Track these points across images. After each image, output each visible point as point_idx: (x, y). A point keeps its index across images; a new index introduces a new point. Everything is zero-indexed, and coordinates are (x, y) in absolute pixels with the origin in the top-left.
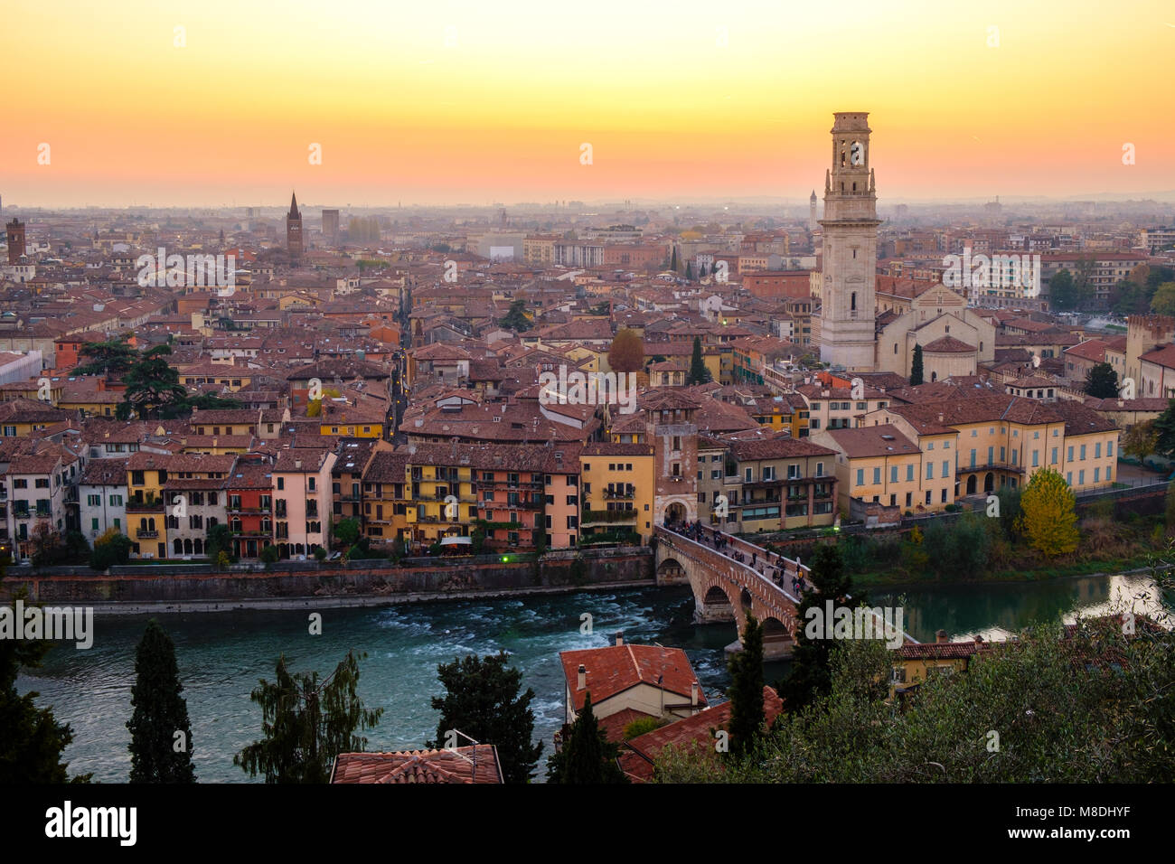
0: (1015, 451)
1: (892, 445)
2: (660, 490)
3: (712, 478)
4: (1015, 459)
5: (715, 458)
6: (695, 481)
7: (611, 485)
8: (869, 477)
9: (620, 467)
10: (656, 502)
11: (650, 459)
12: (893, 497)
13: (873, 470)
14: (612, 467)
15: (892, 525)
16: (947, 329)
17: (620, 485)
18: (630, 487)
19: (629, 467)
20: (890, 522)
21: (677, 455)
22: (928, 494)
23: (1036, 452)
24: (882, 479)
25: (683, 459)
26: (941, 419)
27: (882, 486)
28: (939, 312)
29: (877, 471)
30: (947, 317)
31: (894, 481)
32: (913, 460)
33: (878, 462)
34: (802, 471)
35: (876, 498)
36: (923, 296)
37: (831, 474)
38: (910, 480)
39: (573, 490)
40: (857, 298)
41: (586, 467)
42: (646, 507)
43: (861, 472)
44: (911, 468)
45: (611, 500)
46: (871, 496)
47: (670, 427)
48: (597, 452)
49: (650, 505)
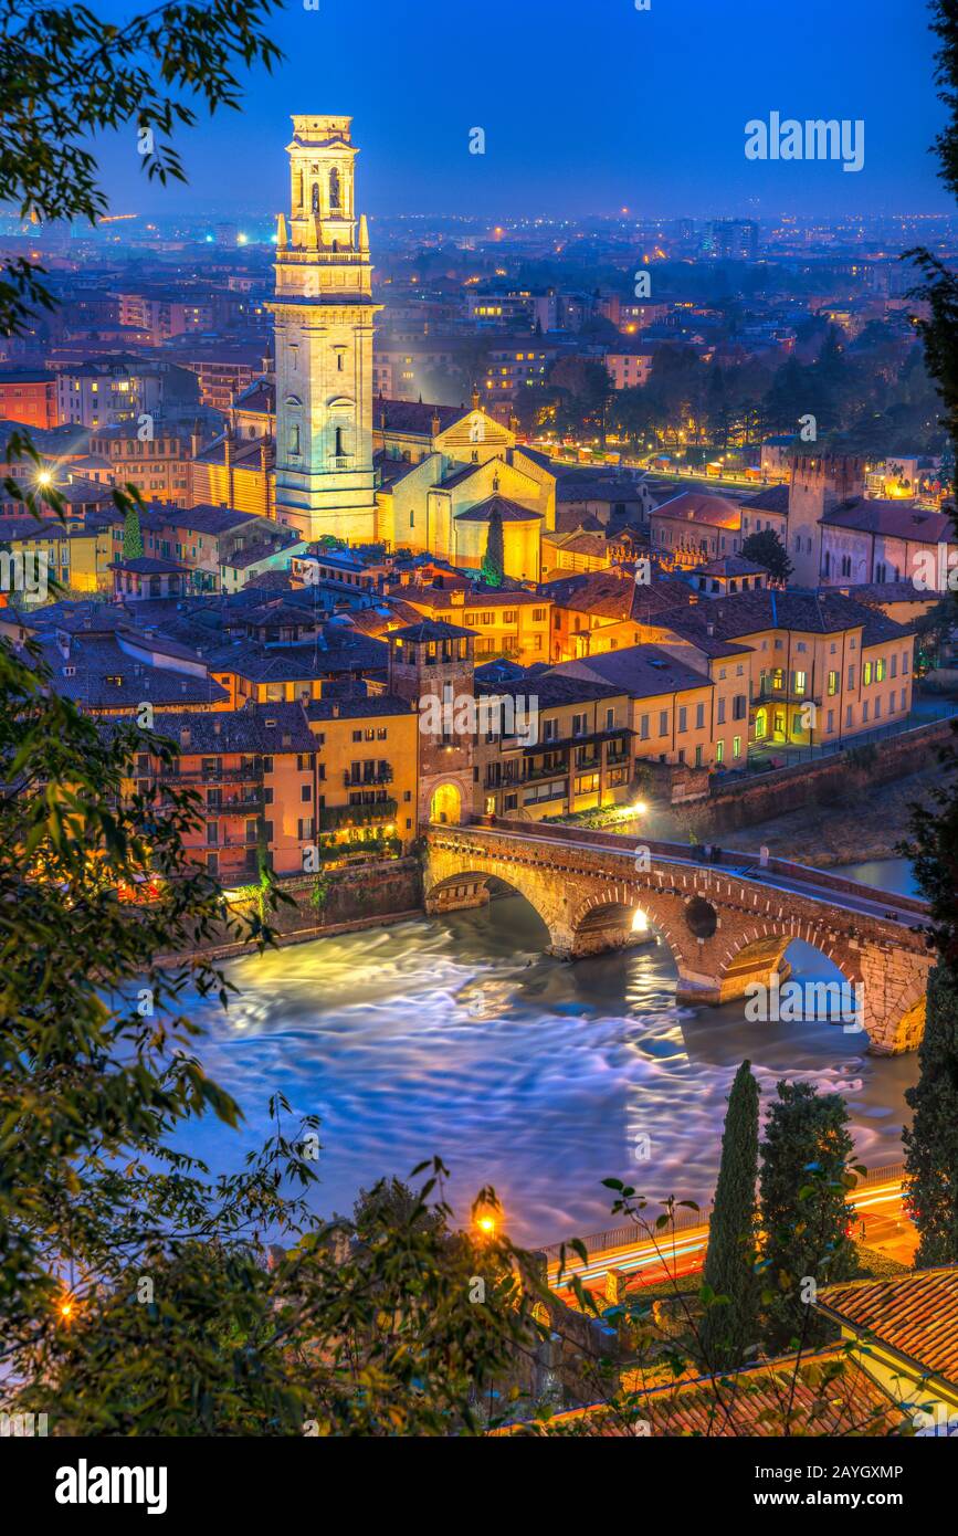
1: (671, 675)
2: (426, 767)
3: (487, 743)
6: (471, 749)
7: (356, 766)
8: (654, 729)
9: (370, 735)
10: (421, 787)
11: (412, 720)
12: (681, 753)
13: (658, 714)
14: (357, 736)
15: (700, 795)
16: (496, 485)
17: (370, 764)
18: (383, 765)
19: (383, 736)
20: (697, 793)
23: (833, 673)
26: (712, 630)
27: (670, 738)
28: (475, 455)
29: (664, 715)
30: (496, 463)
31: (683, 730)
32: (702, 695)
33: (663, 703)
34: (590, 723)
35: (663, 757)
36: (450, 431)
37: (625, 725)
38: (700, 726)
39: (307, 777)
40: (344, 434)
41: (321, 738)
42: (408, 796)
43: (645, 719)
44: (700, 708)
45: (357, 789)
46: (657, 758)
47: (439, 668)
48: (336, 712)
49: (413, 793)
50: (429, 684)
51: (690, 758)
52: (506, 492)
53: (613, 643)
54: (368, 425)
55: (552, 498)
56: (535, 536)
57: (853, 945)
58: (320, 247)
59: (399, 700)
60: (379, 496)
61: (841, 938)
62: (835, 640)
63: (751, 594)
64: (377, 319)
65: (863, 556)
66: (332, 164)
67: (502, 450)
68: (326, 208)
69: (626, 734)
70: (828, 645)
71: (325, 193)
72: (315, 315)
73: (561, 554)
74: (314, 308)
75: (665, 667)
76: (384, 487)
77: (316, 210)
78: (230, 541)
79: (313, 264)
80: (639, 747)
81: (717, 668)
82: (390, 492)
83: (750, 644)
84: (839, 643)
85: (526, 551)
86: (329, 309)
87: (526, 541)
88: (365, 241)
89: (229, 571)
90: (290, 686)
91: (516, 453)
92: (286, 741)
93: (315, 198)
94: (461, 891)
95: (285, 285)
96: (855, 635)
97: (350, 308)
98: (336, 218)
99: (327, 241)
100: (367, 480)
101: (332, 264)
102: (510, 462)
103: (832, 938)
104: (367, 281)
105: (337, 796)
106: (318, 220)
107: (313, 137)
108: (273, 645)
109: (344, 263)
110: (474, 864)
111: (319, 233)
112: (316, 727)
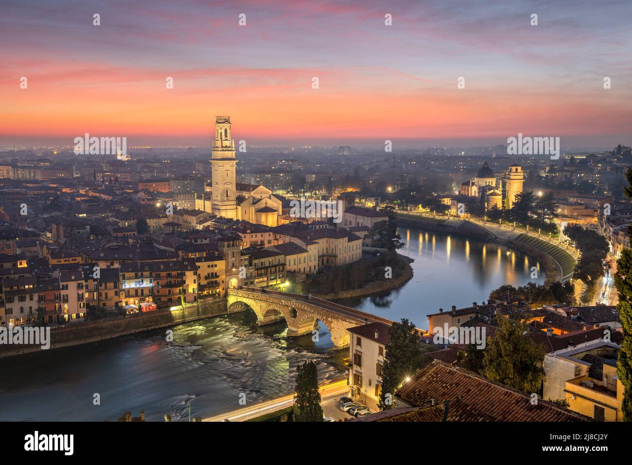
0: (332, 249)
1: (298, 250)
2: (228, 274)
4: (333, 252)
5: (245, 259)
6: (239, 269)
7: (209, 274)
8: (292, 263)
9: (212, 266)
10: (226, 279)
11: (224, 261)
12: (300, 269)
13: (293, 260)
14: (209, 266)
15: (304, 280)
16: (266, 204)
17: (212, 274)
18: (216, 273)
19: (216, 266)
21: (233, 259)
22: (310, 267)
23: (340, 249)
24: (296, 264)
25: (236, 260)
26: (309, 238)
27: (296, 266)
28: (261, 197)
29: (295, 260)
30: (266, 198)
31: (300, 263)
32: (305, 254)
33: (295, 256)
34: (274, 262)
35: (295, 270)
36: (255, 191)
37: (283, 262)
38: (305, 262)
39: (195, 277)
40: (229, 192)
41: (199, 267)
42: (223, 282)
43: (290, 261)
44: (305, 258)
45: (209, 280)
46: (293, 270)
47: (231, 248)
48: (203, 260)
49: (224, 281)
50: (228, 253)
51: (302, 270)
52: (269, 205)
53: (284, 242)
54: (234, 189)
55: (281, 206)
56: (276, 216)
57: (329, 319)
58: (222, 147)
59: (221, 257)
60: (238, 207)
61: (326, 318)
62: (341, 240)
63: (321, 229)
64: (236, 164)
65: (354, 220)
66: (225, 127)
67: (268, 195)
68: (224, 138)
69: (284, 265)
70: (339, 241)
71: (223, 134)
72: (221, 163)
73: (283, 220)
74: (220, 161)
75: (296, 248)
76: (238, 204)
77: (221, 138)
78: (199, 218)
79: (220, 151)
80: (288, 268)
81: (309, 247)
82: (240, 206)
83: (318, 242)
84: (342, 241)
85: (273, 219)
86: (224, 161)
87: (273, 217)
88: (233, 146)
89: (198, 225)
90: (197, 254)
91: (272, 196)
92: (189, 268)
93: (221, 135)
94: (237, 307)
95: (214, 156)
96: (346, 239)
97: (230, 161)
98: (227, 140)
99: (224, 145)
100: (235, 203)
101: (225, 151)
102: (270, 198)
103: (325, 318)
104: (234, 155)
105: (204, 282)
106: (221, 140)
107: (220, 121)
108: (196, 243)
109: (228, 151)
110: (240, 299)
111: (222, 143)
112: (198, 264)
